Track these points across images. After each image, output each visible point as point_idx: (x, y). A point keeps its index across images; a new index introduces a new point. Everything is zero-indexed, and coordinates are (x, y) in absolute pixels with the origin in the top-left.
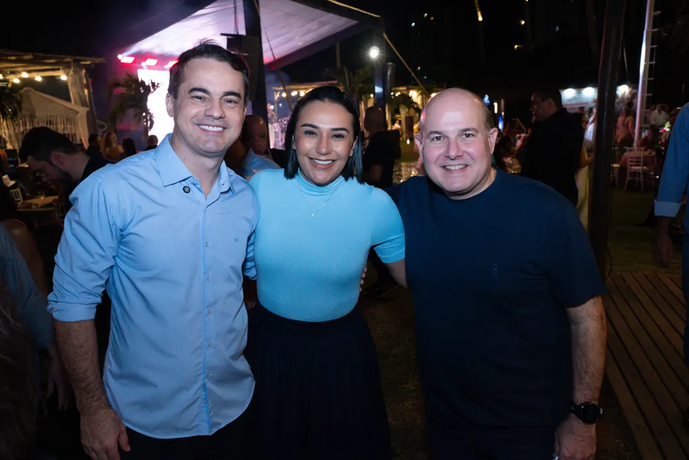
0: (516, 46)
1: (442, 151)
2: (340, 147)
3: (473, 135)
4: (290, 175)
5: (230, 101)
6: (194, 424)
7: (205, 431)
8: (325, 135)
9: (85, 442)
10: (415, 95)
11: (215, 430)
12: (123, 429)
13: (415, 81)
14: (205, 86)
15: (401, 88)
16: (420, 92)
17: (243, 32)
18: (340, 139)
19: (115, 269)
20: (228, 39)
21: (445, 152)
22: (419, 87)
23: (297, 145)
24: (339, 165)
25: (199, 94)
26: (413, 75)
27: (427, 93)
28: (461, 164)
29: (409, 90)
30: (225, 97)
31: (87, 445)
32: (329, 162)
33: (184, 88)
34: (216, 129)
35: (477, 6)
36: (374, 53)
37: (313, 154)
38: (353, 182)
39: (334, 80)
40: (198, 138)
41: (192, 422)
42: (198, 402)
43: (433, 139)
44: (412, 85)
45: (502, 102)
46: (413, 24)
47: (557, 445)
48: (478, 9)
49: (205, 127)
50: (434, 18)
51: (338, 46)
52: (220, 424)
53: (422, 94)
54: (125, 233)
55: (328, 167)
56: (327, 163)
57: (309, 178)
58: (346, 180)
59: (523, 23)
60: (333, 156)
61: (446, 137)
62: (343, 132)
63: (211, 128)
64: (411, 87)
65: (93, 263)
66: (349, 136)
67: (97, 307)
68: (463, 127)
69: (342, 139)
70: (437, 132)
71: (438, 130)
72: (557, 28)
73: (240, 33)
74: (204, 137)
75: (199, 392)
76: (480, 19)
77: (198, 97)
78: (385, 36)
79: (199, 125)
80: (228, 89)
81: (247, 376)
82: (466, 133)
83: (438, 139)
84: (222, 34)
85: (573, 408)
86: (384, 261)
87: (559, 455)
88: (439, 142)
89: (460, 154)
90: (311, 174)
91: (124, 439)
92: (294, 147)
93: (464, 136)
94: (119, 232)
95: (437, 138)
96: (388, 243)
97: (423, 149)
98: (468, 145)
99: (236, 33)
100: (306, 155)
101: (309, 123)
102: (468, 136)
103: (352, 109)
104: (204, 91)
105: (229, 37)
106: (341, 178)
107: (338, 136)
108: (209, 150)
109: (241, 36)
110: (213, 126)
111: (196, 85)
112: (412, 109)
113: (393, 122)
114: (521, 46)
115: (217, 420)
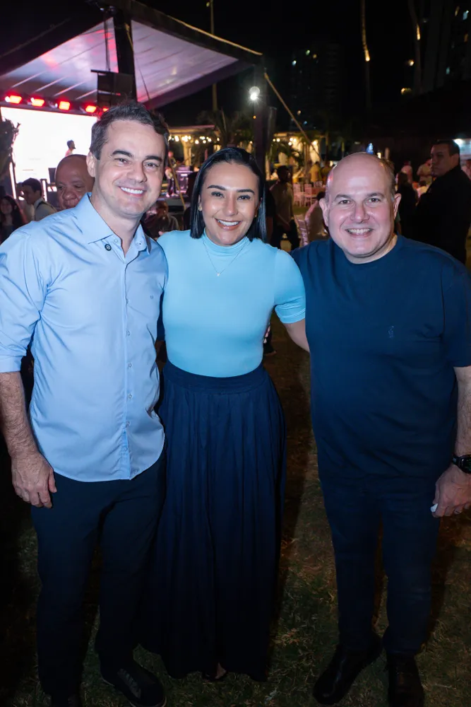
0: (403, 90)
1: (349, 214)
2: (246, 209)
3: (379, 200)
4: (197, 235)
5: (151, 165)
6: (115, 469)
7: (126, 475)
8: (231, 197)
9: (16, 483)
10: (295, 142)
11: (134, 476)
12: (51, 472)
13: (296, 126)
14: (128, 149)
15: (280, 135)
16: (301, 139)
17: (115, 69)
18: (246, 200)
19: (39, 323)
20: (99, 77)
21: (351, 215)
22: (299, 134)
23: (203, 206)
24: (245, 226)
25: (122, 156)
26: (293, 119)
27: (308, 140)
28: (366, 228)
29: (289, 136)
30: (147, 161)
31: (20, 486)
32: (235, 223)
33: (106, 150)
34: (137, 192)
35: (365, 43)
36: (254, 95)
37: (220, 215)
38: (258, 242)
39: (210, 124)
40: (120, 201)
41: (113, 468)
42: (119, 449)
43: (340, 203)
44: (292, 131)
45: (387, 152)
46: (295, 62)
47: (437, 492)
48: (365, 47)
49: (126, 190)
50: (317, 56)
51: (214, 87)
52: (138, 470)
53: (302, 141)
54: (52, 288)
55: (234, 228)
56: (233, 224)
57: (215, 239)
58: (251, 240)
59: (412, 63)
60: (238, 218)
61: (352, 201)
62: (249, 194)
63: (132, 191)
64: (291, 133)
65: (22, 317)
66: (254, 198)
67: (22, 360)
68: (370, 192)
69: (247, 200)
70: (344, 196)
71: (346, 194)
72: (448, 71)
73: (112, 70)
74: (126, 199)
75: (120, 439)
76: (368, 59)
77: (120, 159)
78: (267, 77)
79: (120, 187)
80: (151, 153)
81: (158, 428)
82: (373, 198)
83: (345, 202)
84: (92, 71)
85: (455, 460)
86: (283, 321)
87: (439, 503)
88: (345, 205)
89: (366, 218)
90: (217, 235)
91: (52, 481)
92: (200, 209)
93: (370, 201)
94: (45, 286)
95: (343, 201)
96: (288, 305)
97: (329, 212)
98: (372, 209)
99: (108, 70)
100: (213, 217)
101: (215, 184)
102: (374, 200)
103: (258, 171)
104: (128, 154)
105: (100, 74)
106: (246, 239)
107: (244, 198)
108: (129, 212)
109: (113, 74)
110: (135, 189)
111: (120, 148)
112: (292, 158)
113: (272, 172)
114: (409, 89)
115: (135, 466)
